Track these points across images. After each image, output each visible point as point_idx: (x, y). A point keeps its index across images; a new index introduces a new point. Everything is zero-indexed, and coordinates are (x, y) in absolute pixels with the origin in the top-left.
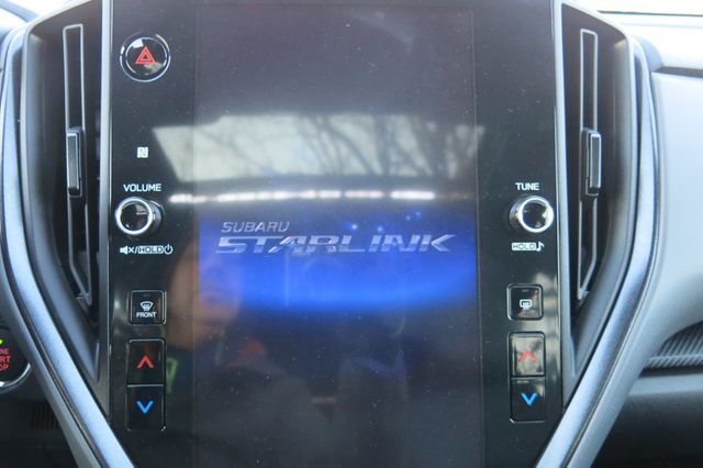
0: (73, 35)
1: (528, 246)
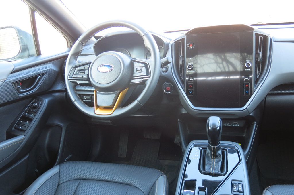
0: (180, 43)
1: (248, 70)
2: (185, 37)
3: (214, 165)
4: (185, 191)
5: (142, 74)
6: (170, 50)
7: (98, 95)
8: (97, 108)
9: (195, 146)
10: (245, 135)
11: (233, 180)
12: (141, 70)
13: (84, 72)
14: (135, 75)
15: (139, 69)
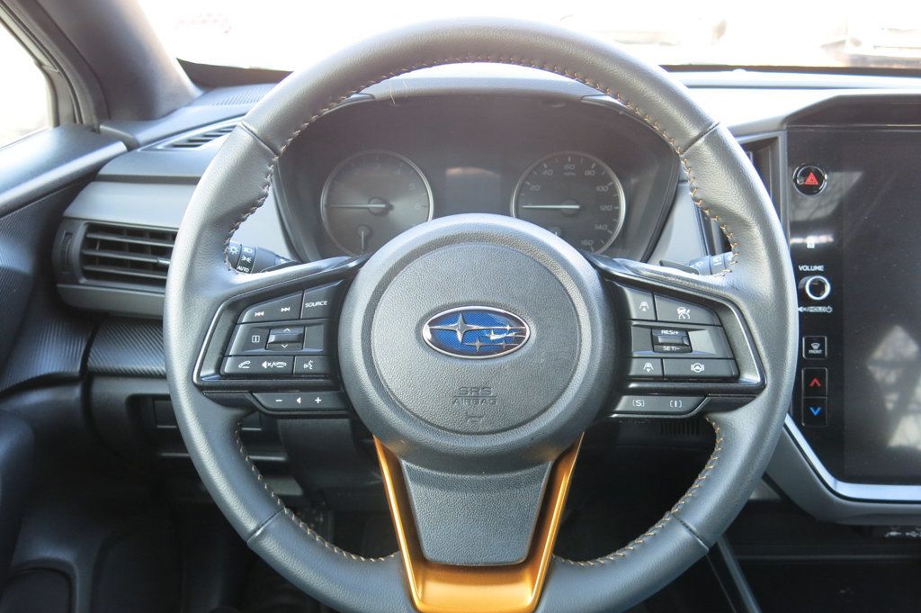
2: (781, 136)
5: (694, 368)
8: (420, 576)
13: (301, 339)
14: (644, 368)
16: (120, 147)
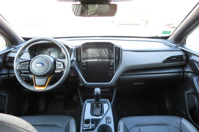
1: (112, 64)
2: (81, 46)
3: (97, 111)
4: (85, 125)
5: (61, 68)
6: (73, 52)
7: (35, 79)
8: (35, 87)
9: (88, 102)
10: (111, 95)
11: (107, 117)
12: (60, 65)
13: (26, 66)
14: (57, 68)
15: (59, 65)
16: (13, 48)
